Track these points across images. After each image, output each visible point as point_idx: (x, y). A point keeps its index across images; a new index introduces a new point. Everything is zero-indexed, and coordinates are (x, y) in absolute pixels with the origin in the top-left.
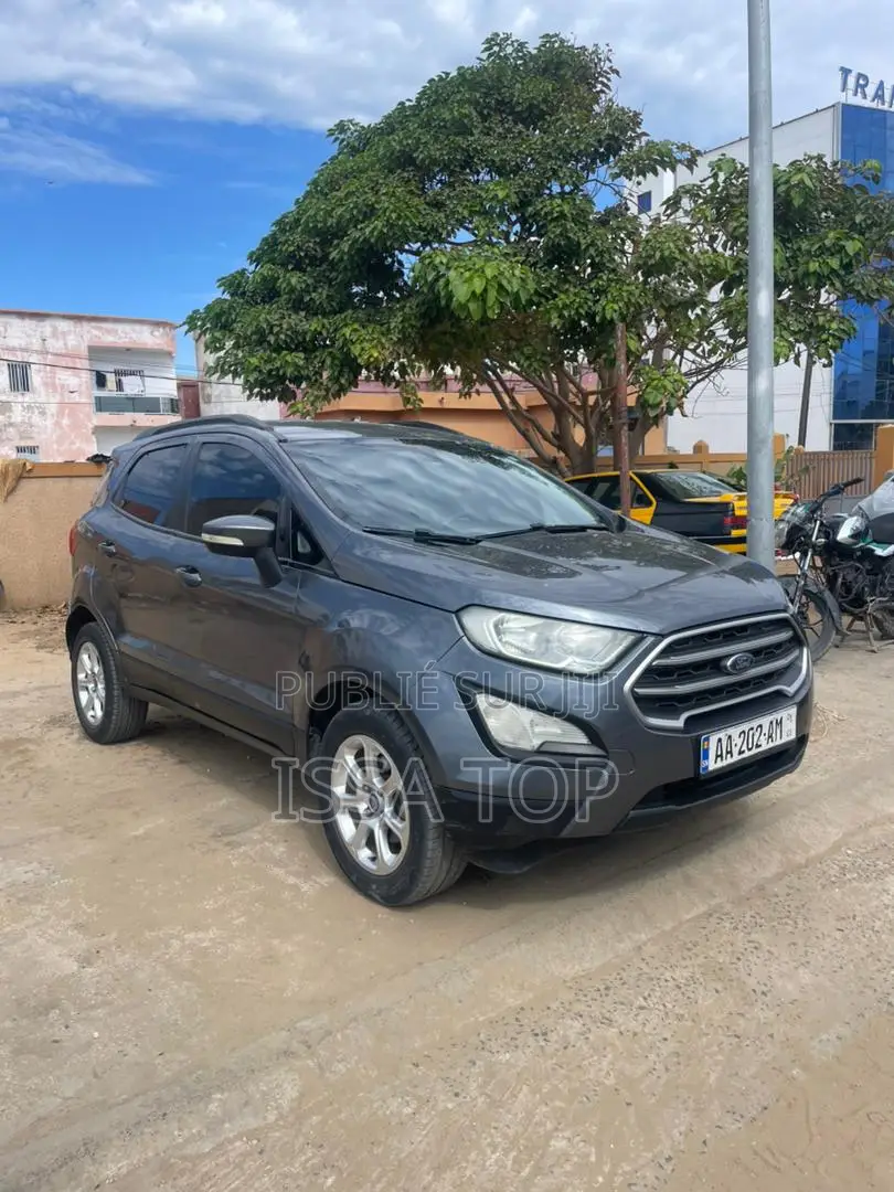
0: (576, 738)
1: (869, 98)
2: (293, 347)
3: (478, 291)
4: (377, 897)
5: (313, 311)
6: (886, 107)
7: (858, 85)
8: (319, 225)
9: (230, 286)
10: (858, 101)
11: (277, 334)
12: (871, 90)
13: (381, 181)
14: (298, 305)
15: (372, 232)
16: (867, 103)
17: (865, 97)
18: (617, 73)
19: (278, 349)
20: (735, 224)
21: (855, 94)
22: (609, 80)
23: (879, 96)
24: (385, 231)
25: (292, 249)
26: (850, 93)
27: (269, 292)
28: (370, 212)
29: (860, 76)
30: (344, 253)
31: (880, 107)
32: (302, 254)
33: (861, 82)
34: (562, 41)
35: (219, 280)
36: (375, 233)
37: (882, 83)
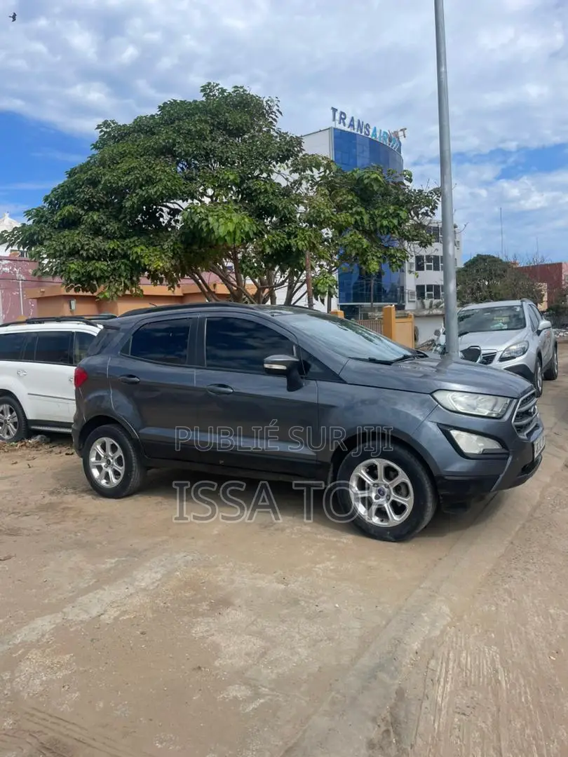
1: (347, 126)
2: (96, 258)
3: (231, 230)
5: (109, 237)
6: (355, 131)
7: (341, 118)
8: (114, 185)
9: (37, 215)
10: (341, 127)
11: (88, 250)
12: (347, 121)
13: (153, 162)
14: (96, 231)
15: (156, 192)
16: (346, 129)
17: (344, 125)
19: (89, 259)
20: (341, 199)
21: (340, 123)
23: (351, 125)
24: (164, 192)
25: (88, 197)
26: (337, 122)
27: (71, 223)
28: (150, 181)
29: (342, 113)
30: (134, 202)
31: (353, 131)
32: (95, 200)
33: (343, 116)
35: (25, 212)
36: (158, 194)
37: (353, 118)
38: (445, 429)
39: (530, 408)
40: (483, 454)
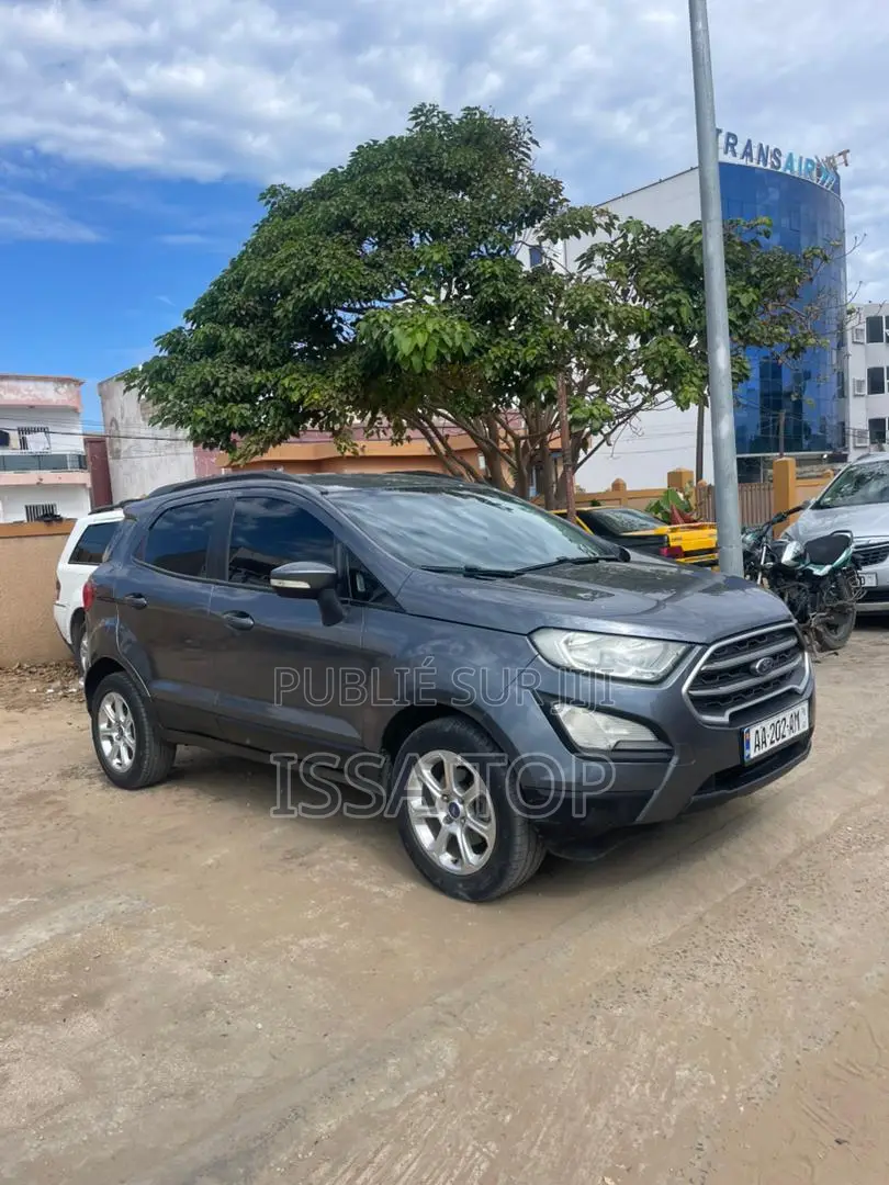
0: (644, 735)
1: (739, 156)
2: (239, 399)
3: (421, 345)
4: (465, 895)
5: (257, 364)
6: (754, 164)
7: (728, 144)
8: (262, 286)
9: (170, 343)
10: (728, 159)
11: (224, 386)
12: (740, 148)
13: (320, 244)
14: (242, 360)
15: (316, 292)
16: (738, 161)
17: (735, 154)
18: (536, 143)
19: (224, 401)
20: (647, 280)
21: (726, 152)
22: (529, 149)
23: (747, 153)
24: (329, 291)
25: (233, 307)
26: (721, 152)
27: (212, 348)
28: (312, 274)
29: (730, 135)
30: (287, 311)
31: (749, 164)
32: (243, 313)
33: (731, 141)
34: (482, 114)
35: (156, 340)
36: (320, 294)
37: (749, 141)
38: (546, 701)
39: (757, 660)
40: (615, 750)
